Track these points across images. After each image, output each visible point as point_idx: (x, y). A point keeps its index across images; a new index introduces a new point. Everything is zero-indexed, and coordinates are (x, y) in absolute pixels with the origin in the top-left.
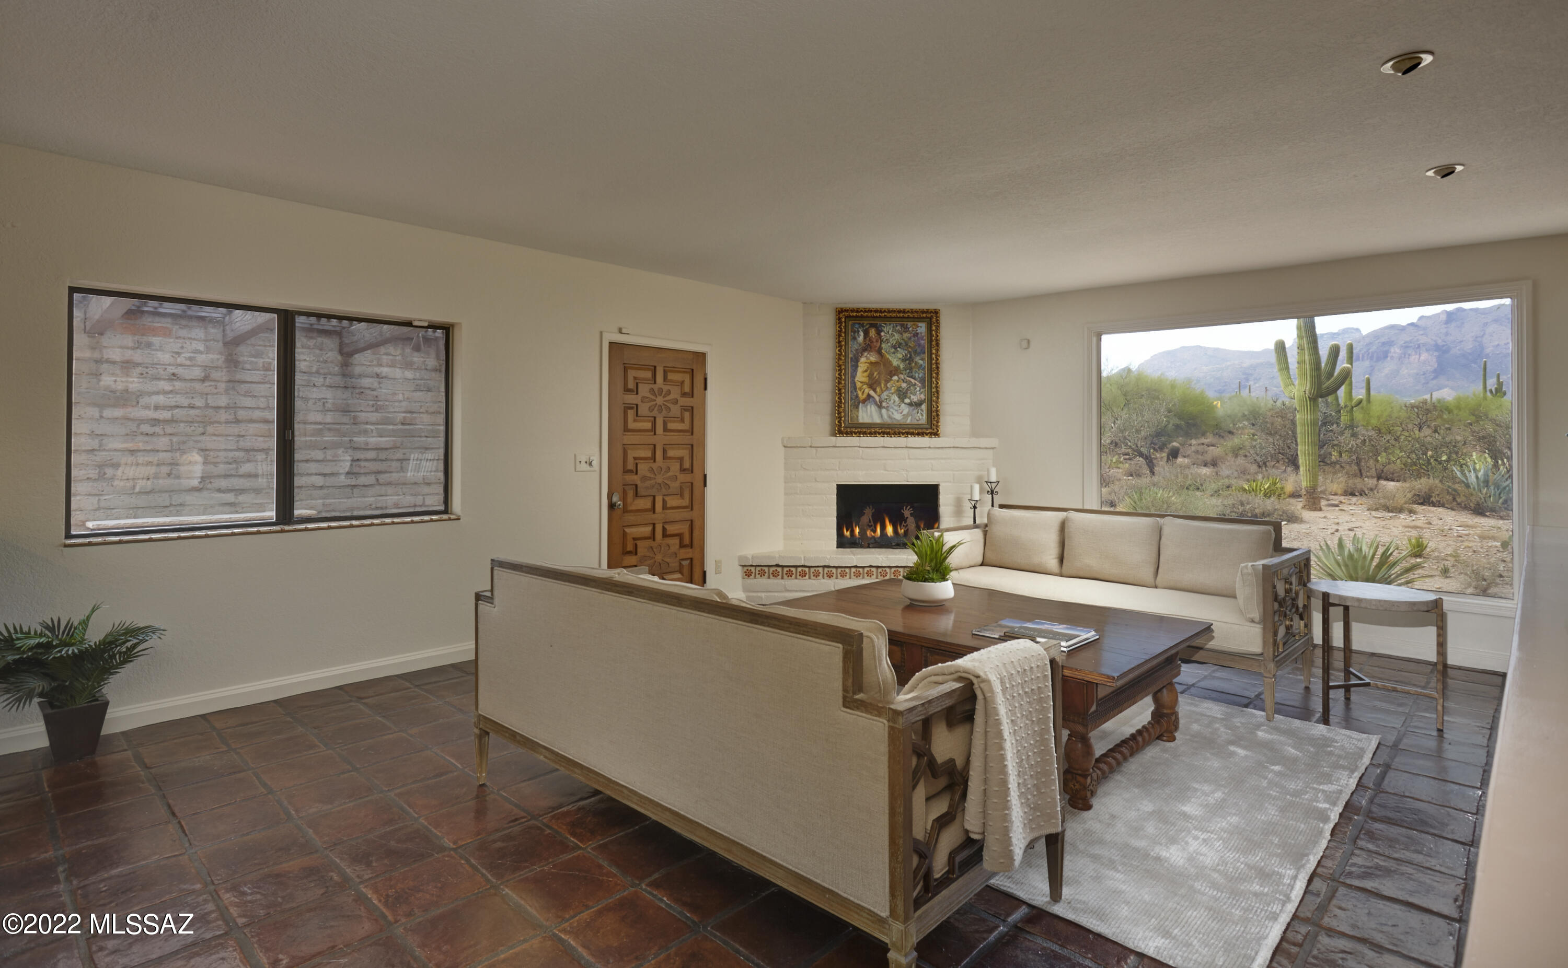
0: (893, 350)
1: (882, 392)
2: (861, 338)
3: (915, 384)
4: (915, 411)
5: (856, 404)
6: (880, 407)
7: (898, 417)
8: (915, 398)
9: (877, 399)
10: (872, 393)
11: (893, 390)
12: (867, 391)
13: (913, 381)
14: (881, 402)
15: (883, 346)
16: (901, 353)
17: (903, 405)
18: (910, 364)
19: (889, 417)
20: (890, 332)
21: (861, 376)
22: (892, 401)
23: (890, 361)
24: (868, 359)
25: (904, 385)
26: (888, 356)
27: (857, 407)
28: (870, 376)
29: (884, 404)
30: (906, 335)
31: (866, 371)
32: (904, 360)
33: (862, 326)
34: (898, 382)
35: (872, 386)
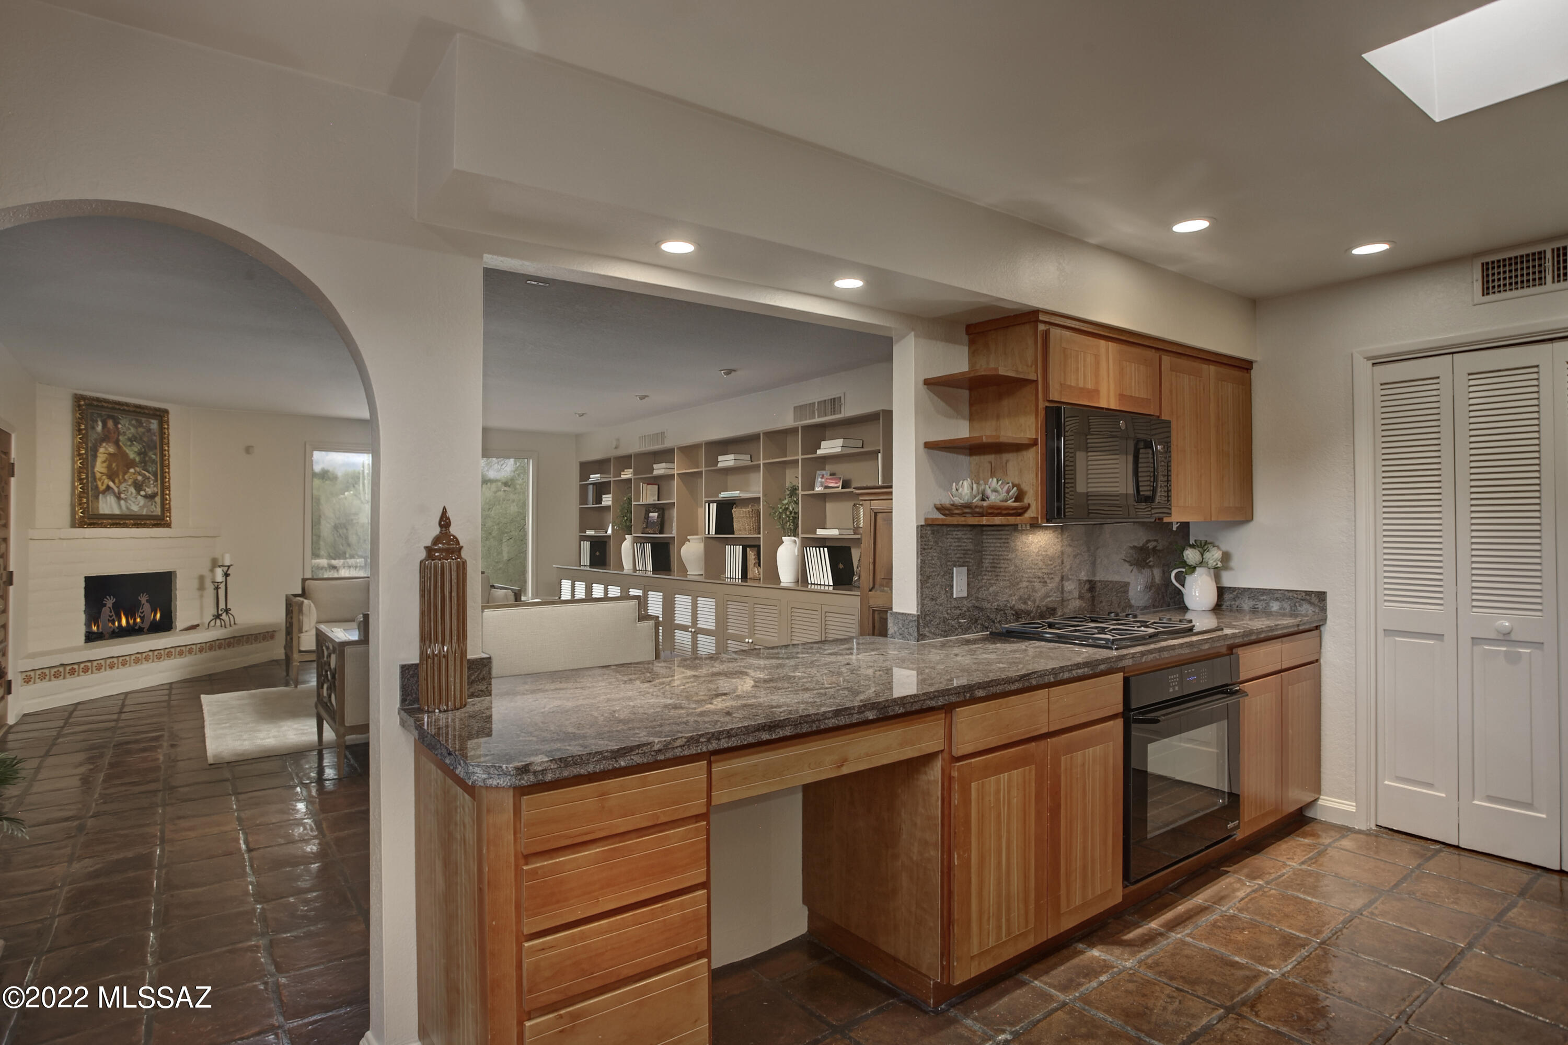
0: (129, 443)
1: (121, 483)
2: (99, 428)
3: (149, 478)
4: (150, 503)
5: (97, 493)
6: (119, 498)
7: (135, 508)
8: (149, 491)
9: (116, 490)
10: (111, 484)
11: (130, 482)
12: (106, 481)
13: (147, 474)
14: (120, 493)
15: (121, 438)
16: (137, 447)
17: (139, 497)
18: (144, 458)
19: (128, 508)
20: (127, 425)
21: (100, 467)
22: (130, 493)
23: (127, 454)
24: (106, 449)
25: (140, 478)
26: (125, 448)
27: (97, 497)
28: (109, 467)
29: (123, 496)
30: (141, 430)
31: (104, 462)
32: (139, 453)
33: (100, 415)
34: (134, 474)
35: (111, 477)
